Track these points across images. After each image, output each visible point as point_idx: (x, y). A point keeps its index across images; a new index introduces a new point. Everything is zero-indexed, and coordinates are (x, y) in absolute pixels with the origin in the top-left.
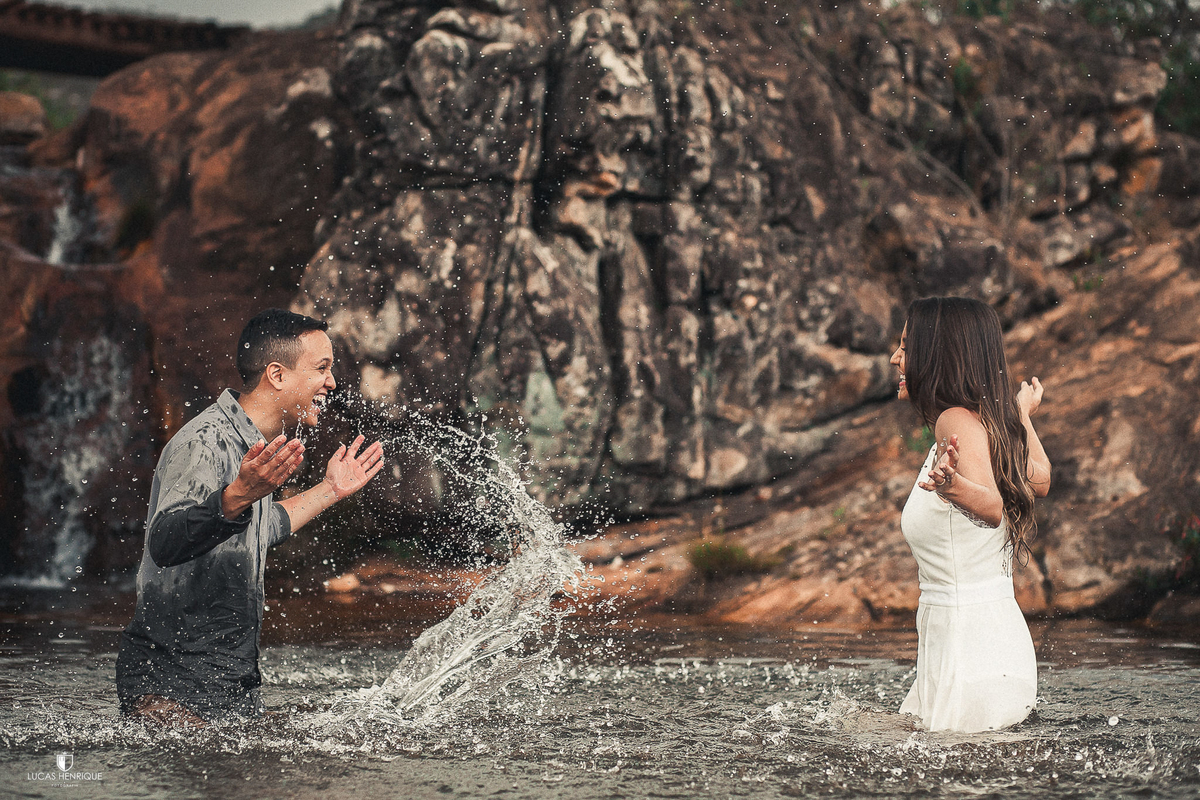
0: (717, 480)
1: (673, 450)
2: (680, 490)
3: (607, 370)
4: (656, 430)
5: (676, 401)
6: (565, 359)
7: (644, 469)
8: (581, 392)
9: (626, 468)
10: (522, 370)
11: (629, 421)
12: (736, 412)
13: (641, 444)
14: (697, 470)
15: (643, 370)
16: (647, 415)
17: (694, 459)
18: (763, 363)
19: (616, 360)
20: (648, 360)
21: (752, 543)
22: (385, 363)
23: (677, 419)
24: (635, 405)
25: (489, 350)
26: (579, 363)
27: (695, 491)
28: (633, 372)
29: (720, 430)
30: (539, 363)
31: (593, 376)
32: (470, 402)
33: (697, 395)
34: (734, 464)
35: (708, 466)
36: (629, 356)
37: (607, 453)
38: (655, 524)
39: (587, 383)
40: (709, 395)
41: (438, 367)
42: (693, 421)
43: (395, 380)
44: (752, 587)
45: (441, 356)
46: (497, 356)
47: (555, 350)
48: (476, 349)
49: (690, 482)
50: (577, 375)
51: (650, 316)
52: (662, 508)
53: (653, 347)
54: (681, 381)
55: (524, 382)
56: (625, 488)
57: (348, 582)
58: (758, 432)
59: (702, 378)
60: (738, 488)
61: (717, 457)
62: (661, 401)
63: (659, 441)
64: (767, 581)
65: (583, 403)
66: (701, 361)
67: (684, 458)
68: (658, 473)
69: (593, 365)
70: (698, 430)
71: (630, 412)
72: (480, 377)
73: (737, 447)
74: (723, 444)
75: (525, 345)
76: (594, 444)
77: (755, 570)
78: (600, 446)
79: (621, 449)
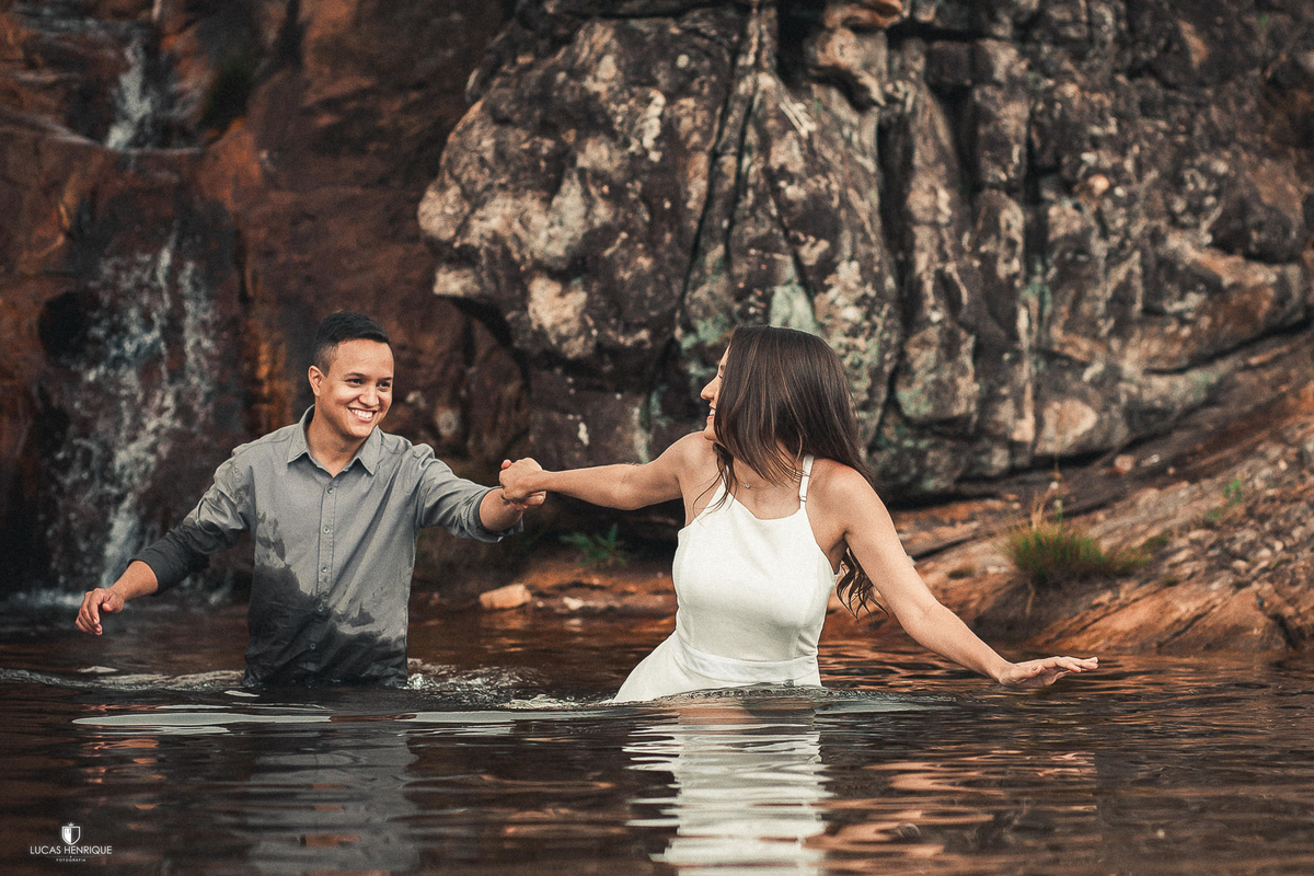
0: (1053, 444)
1: (988, 401)
2: (999, 459)
3: (890, 282)
4: (964, 372)
5: (992, 328)
6: (828, 265)
7: (943, 428)
8: (853, 314)
9: (920, 427)
10: (765, 281)
11: (923, 358)
12: (1082, 347)
13: (942, 391)
14: (1024, 430)
15: (944, 284)
16: (950, 348)
17: (1020, 415)
18: (1120, 274)
19: (904, 269)
20: (951, 268)
21: (1103, 534)
22: (565, 273)
23: (993, 356)
24: (932, 333)
25: (716, 253)
26: (848, 272)
27: (1022, 460)
28: (929, 286)
29: (1057, 370)
30: (789, 271)
31: (870, 290)
32: (689, 329)
33: (1023, 322)
34: (1077, 421)
35: (1039, 424)
36: (922, 262)
37: (893, 404)
38: (962, 510)
39: (860, 301)
40: (1042, 321)
41: (641, 279)
42: (1018, 358)
43: (578, 298)
44: (1105, 598)
45: (645, 262)
46: (727, 261)
47: (812, 252)
48: (696, 252)
49: (1014, 447)
50: (846, 290)
51: (951, 205)
52: (972, 485)
53: (959, 250)
54: (999, 299)
56: (920, 455)
57: (515, 594)
58: (1113, 374)
59: (1030, 295)
60: (1082, 457)
61: (1053, 411)
62: (970, 330)
63: (968, 386)
64: (1127, 589)
65: (854, 331)
66: (1030, 271)
67: (1006, 412)
68: (966, 434)
69: (868, 274)
70: (1026, 372)
71: (925, 344)
72: (702, 293)
73: (1082, 396)
74: (1062, 392)
75: (766, 244)
76: (871, 391)
77: (1110, 572)
78: (883, 396)
79: (914, 401)
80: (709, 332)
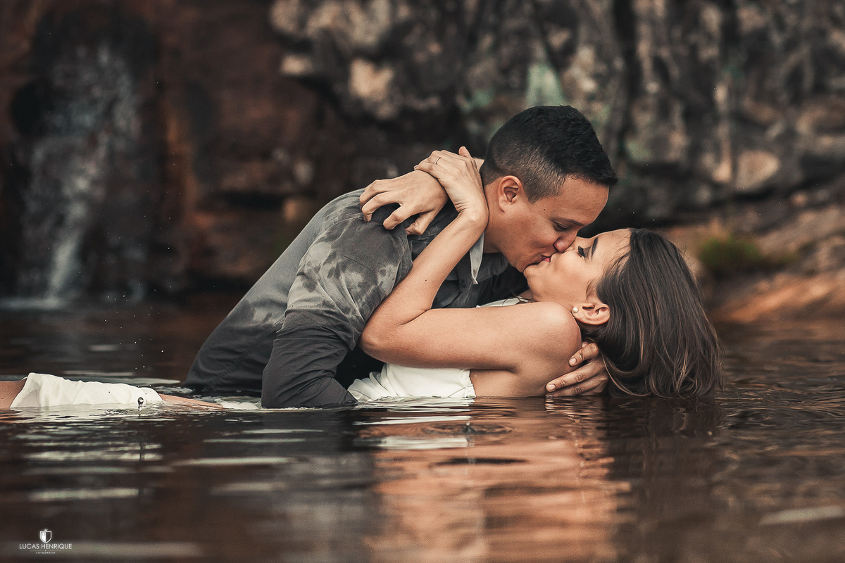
0: (745, 183)
1: (694, 151)
2: (704, 195)
3: (619, 64)
4: (675, 128)
5: (696, 98)
6: (569, 49)
7: (663, 171)
8: (588, 85)
9: (643, 170)
10: (522, 63)
11: (644, 119)
12: (766, 113)
13: (659, 144)
14: (723, 172)
15: (659, 63)
16: (664, 112)
17: (718, 160)
18: (793, 59)
19: (629, 53)
20: (665, 53)
22: (378, 56)
23: (699, 117)
24: (650, 101)
25: (488, 41)
26: (585, 55)
27: (721, 196)
28: (647, 65)
29: (749, 131)
30: (540, 52)
31: (602, 68)
32: (469, 95)
33: (721, 94)
34: (765, 167)
35: (735, 168)
36: (643, 49)
37: (621, 152)
39: (596, 77)
40: (734, 93)
41: (432, 60)
42: (717, 119)
43: (386, 76)
45: (435, 48)
46: (496, 47)
47: (557, 39)
48: (473, 39)
49: (716, 186)
50: (584, 68)
53: (671, 41)
54: (703, 77)
55: (524, 76)
56: (643, 191)
58: (790, 134)
59: (726, 75)
60: (764, 195)
61: (745, 161)
62: (681, 97)
63: (678, 140)
64: (781, 279)
65: (591, 98)
66: (724, 57)
67: (708, 160)
68: (679, 176)
69: (601, 55)
70: (723, 131)
71: (645, 109)
72: (478, 71)
73: (768, 149)
74: (751, 146)
75: (524, 35)
77: (770, 267)
78: (613, 146)
79: (637, 150)
80: (483, 98)
